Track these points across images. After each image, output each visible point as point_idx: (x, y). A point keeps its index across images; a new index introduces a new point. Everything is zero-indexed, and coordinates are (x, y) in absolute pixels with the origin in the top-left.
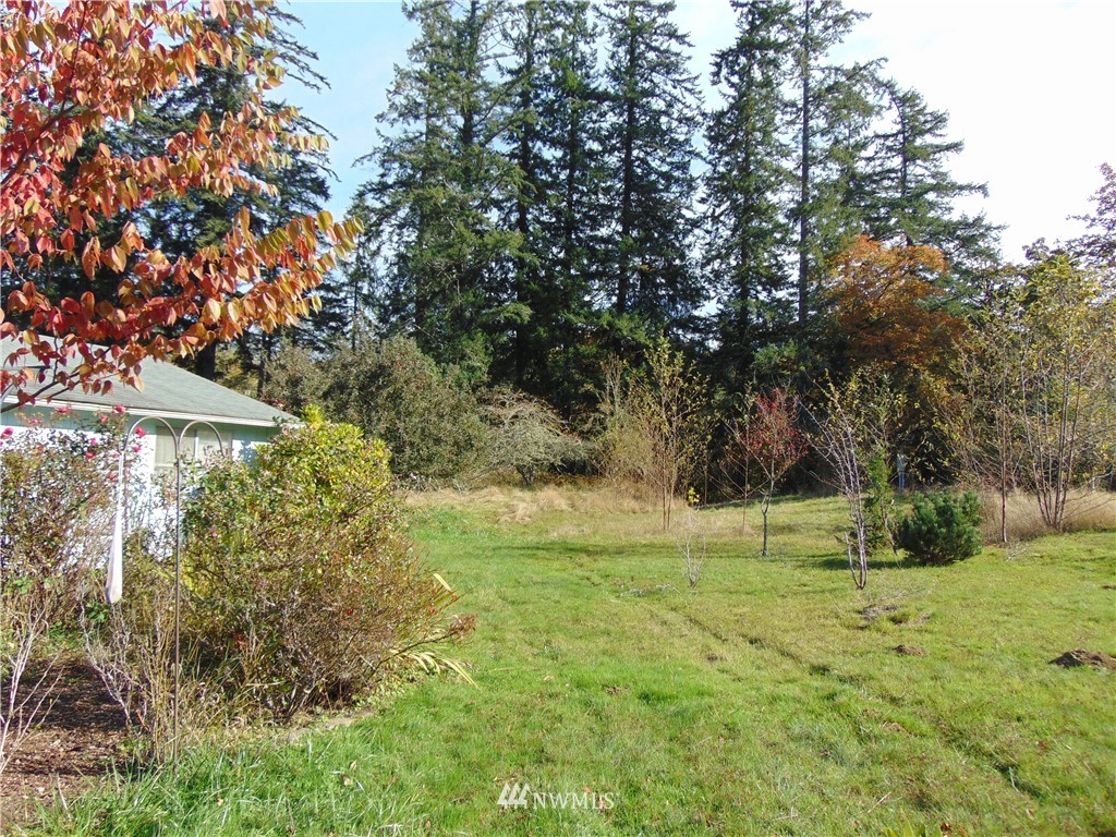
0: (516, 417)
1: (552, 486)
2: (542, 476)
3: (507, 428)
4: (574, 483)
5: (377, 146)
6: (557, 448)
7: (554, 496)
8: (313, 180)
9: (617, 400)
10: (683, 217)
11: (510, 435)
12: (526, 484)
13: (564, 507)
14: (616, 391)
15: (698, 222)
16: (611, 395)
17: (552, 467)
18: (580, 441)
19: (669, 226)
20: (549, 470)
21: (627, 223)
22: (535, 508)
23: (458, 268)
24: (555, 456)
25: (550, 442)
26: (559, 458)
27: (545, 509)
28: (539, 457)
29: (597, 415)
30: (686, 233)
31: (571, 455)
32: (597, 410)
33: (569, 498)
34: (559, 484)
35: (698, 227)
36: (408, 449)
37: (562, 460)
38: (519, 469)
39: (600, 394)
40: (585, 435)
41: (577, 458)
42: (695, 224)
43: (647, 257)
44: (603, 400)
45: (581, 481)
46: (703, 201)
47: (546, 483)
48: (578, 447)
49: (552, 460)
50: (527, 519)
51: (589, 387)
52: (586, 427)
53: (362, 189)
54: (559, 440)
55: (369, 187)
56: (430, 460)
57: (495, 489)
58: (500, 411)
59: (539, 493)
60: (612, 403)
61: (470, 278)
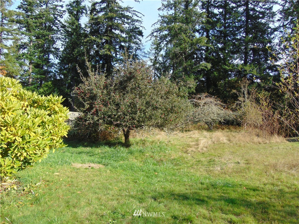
0: (205, 103)
1: (220, 130)
2: (216, 126)
3: (202, 107)
4: (229, 129)
5: (159, 19)
6: (222, 115)
7: (221, 135)
8: (138, 31)
9: (246, 96)
10: (270, 28)
11: (203, 110)
12: (209, 129)
13: (225, 141)
14: (246, 92)
15: (277, 29)
16: (244, 94)
17: (220, 123)
18: (231, 112)
19: (264, 32)
20: (219, 124)
21: (247, 32)
22: (210, 142)
23: (185, 53)
24: (221, 118)
25: (219, 112)
26: (223, 119)
27: (216, 142)
28: (214, 119)
29: (238, 102)
30: (272, 33)
31: (227, 118)
32: (238, 100)
33: (228, 136)
34: (223, 129)
35: (277, 31)
36: (138, 113)
37: (224, 120)
38: (206, 123)
39: (239, 94)
40: (233, 110)
41: (230, 119)
42: (275, 30)
43: (255, 44)
44: (240, 96)
45: (231, 128)
46: (279, 20)
47: (218, 129)
48: (230, 114)
49: (220, 120)
50: (205, 149)
51: (234, 91)
52: (234, 107)
53: (153, 31)
54: (222, 112)
55: (155, 30)
56: (150, 118)
57: (196, 131)
58: (199, 101)
59: (214, 133)
60: (244, 97)
61: (189, 57)
